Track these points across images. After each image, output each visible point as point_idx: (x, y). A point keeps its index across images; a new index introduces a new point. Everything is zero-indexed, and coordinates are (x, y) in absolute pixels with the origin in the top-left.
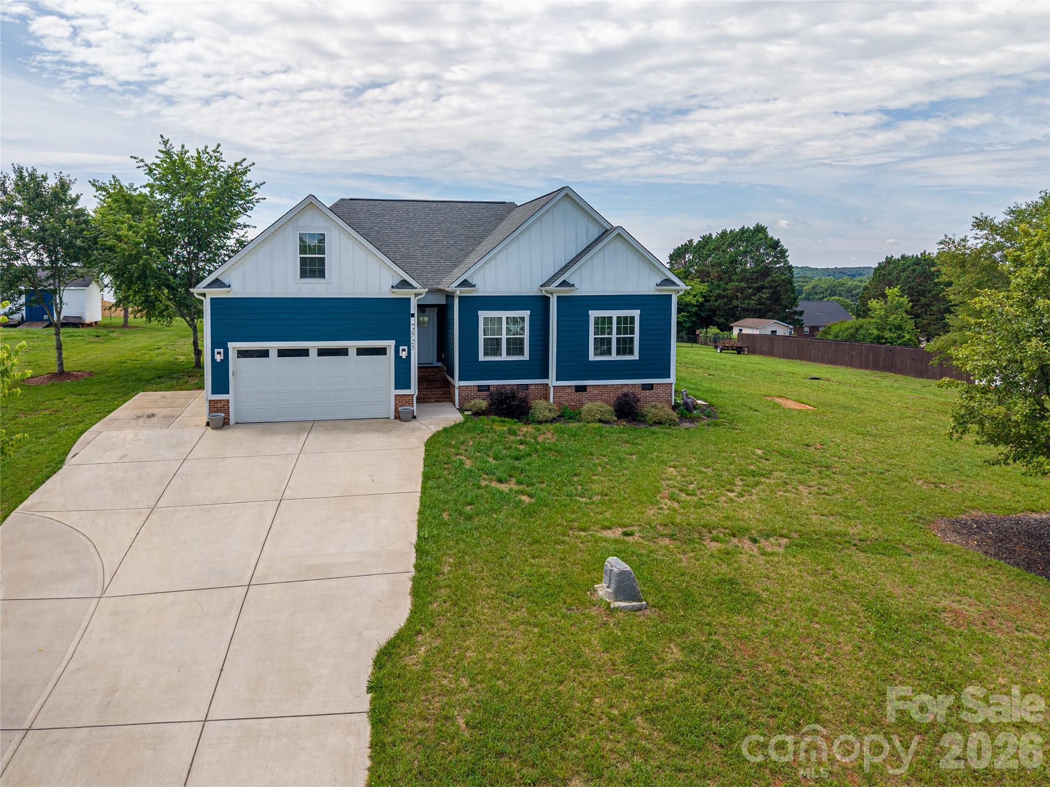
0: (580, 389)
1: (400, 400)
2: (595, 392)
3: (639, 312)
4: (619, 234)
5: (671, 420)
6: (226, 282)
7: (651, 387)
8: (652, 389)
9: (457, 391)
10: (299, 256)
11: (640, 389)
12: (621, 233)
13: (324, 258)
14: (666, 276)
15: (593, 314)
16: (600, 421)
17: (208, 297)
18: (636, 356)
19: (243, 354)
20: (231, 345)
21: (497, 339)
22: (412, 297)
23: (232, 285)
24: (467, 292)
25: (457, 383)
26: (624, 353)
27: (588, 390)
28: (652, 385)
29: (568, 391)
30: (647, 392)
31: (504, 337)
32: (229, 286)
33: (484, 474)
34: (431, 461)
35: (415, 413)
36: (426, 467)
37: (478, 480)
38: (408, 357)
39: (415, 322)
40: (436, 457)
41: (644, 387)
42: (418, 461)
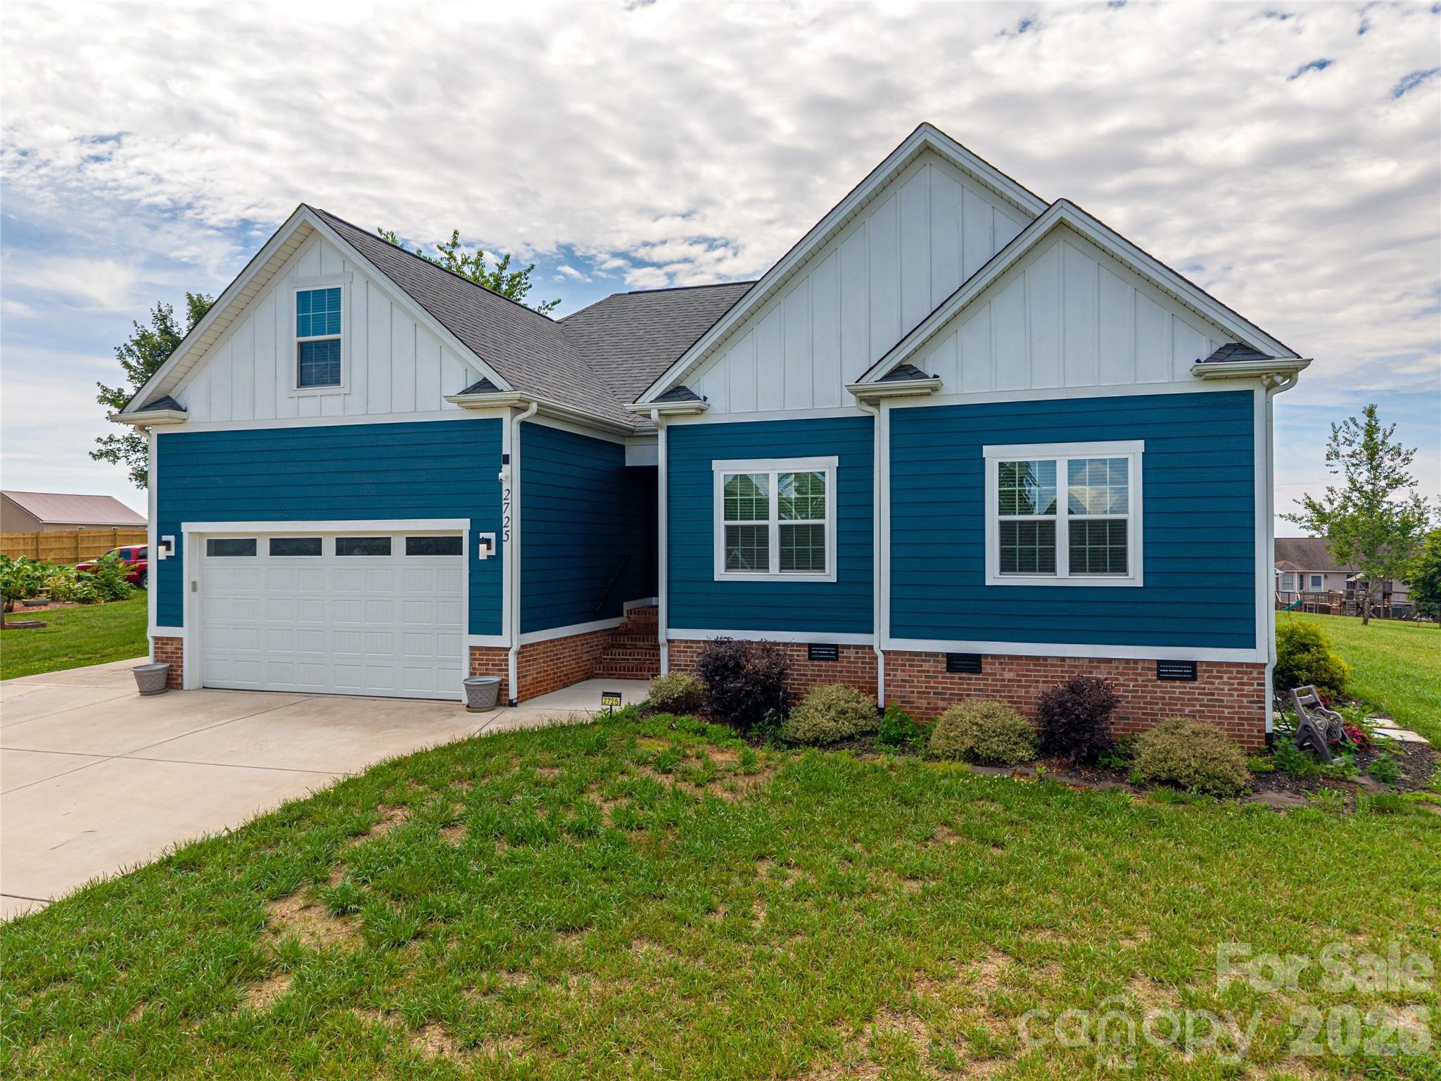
0: (958, 663)
1: (484, 659)
2: (1008, 675)
3: (1139, 445)
4: (1061, 223)
5: (1210, 777)
6: (180, 402)
7: (1190, 671)
8: (1194, 677)
9: (664, 653)
10: (296, 340)
11: (1152, 675)
12: (1069, 218)
13: (339, 340)
14: (1232, 335)
15: (995, 455)
16: (973, 757)
17: (154, 432)
18: (1134, 576)
19: (218, 548)
20: (187, 527)
21: (759, 527)
22: (506, 416)
23: (190, 409)
24: (684, 414)
25: (665, 633)
26: (1097, 566)
27: (986, 668)
28: (1193, 665)
29: (926, 666)
30: (1177, 688)
31: (773, 524)
32: (185, 411)
33: (340, 879)
34: (295, 814)
35: (513, 694)
36: (248, 830)
37: (282, 895)
38: (497, 559)
39: (510, 476)
40: (336, 802)
41: (1165, 670)
42: (272, 805)
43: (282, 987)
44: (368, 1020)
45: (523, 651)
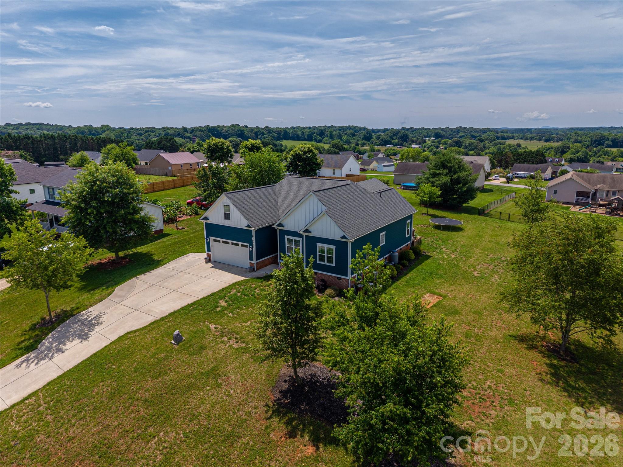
1: (251, 264)
3: (335, 246)
6: (208, 218)
7: (340, 279)
9: (279, 264)
10: (224, 212)
11: (336, 278)
13: (230, 214)
15: (318, 244)
17: (204, 222)
18: (334, 265)
19: (215, 240)
20: (210, 237)
22: (253, 230)
23: (210, 219)
24: (281, 227)
25: (279, 261)
26: (330, 262)
30: (339, 281)
31: (293, 247)
33: (227, 298)
34: (223, 289)
35: (255, 270)
36: (218, 291)
37: (221, 300)
38: (252, 250)
39: (254, 239)
40: (228, 288)
41: (338, 278)
42: (221, 288)
43: (220, 309)
44: (226, 312)
45: (257, 263)
